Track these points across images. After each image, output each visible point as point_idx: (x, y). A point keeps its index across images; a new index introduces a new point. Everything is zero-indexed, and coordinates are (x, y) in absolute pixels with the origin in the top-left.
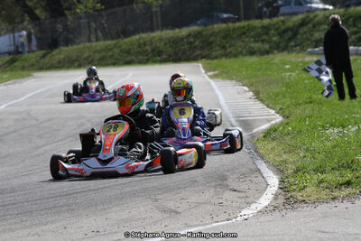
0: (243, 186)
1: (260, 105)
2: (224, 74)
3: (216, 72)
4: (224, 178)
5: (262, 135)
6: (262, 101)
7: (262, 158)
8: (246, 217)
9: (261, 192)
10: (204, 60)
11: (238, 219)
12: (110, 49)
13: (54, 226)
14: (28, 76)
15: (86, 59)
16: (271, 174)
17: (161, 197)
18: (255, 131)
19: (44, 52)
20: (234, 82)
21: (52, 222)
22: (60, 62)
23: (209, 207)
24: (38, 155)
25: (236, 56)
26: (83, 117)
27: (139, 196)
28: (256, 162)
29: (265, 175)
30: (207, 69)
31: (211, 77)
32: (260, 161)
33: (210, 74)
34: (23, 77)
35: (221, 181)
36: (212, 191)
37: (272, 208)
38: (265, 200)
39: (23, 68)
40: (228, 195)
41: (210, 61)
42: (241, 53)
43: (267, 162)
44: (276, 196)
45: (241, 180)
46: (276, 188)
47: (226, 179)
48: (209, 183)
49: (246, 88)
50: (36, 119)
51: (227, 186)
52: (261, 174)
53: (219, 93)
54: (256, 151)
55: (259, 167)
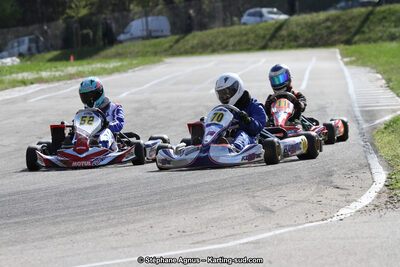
0: (348, 183)
1: (391, 94)
2: (360, 61)
3: (353, 58)
4: (330, 174)
5: (383, 126)
6: (392, 89)
7: (376, 152)
8: (342, 217)
9: (364, 189)
10: (342, 46)
11: (334, 219)
12: (246, 34)
13: (141, 224)
14: (159, 61)
15: (220, 44)
16: (381, 169)
17: (258, 194)
18: (378, 122)
19: (177, 37)
20: (368, 69)
21: (140, 221)
22: (192, 47)
23: (306, 206)
25: (375, 41)
27: (236, 193)
28: (369, 156)
29: (373, 171)
30: (343, 55)
31: (346, 64)
32: (374, 156)
33: (346, 60)
34: (154, 62)
35: (326, 179)
36: (314, 187)
37: (373, 207)
38: (367, 198)
39: (156, 54)
40: (331, 193)
41: (347, 47)
42: (381, 39)
43: (379, 156)
44: (380, 194)
45: (347, 176)
46: (381, 186)
47: (332, 175)
48: (313, 179)
49: (379, 76)
50: (155, 108)
51: (332, 182)
52: (370, 169)
53: (350, 81)
54: (372, 144)
55: (370, 162)
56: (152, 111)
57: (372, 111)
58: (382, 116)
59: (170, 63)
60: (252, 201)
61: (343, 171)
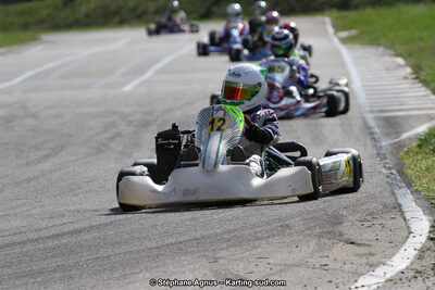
1: (421, 91)
2: (367, 37)
3: (354, 32)
4: (337, 220)
5: (415, 144)
6: (425, 83)
7: (409, 185)
9: (396, 245)
10: (335, 13)
14: (34, 39)
15: (133, 10)
16: (419, 213)
17: (223, 254)
18: (405, 136)
20: (381, 49)
22: (87, 16)
23: (303, 272)
24: (28, 181)
26: (116, 113)
28: (398, 192)
29: (408, 215)
30: (338, 28)
31: (344, 41)
32: (405, 191)
33: (344, 34)
34: (23, 42)
35: (332, 229)
36: (313, 244)
37: (412, 273)
38: (402, 260)
39: (26, 27)
40: (340, 251)
41: (345, 13)
43: (415, 192)
44: (422, 253)
45: (366, 224)
46: (423, 239)
47: (340, 223)
48: (310, 228)
49: (400, 61)
50: (34, 116)
51: (341, 235)
52: (402, 213)
53: (352, 68)
54: (401, 172)
55: (400, 201)
56: (31, 122)
57: (396, 117)
58: (413, 128)
59: (53, 42)
60: (214, 266)
61: (357, 216)
